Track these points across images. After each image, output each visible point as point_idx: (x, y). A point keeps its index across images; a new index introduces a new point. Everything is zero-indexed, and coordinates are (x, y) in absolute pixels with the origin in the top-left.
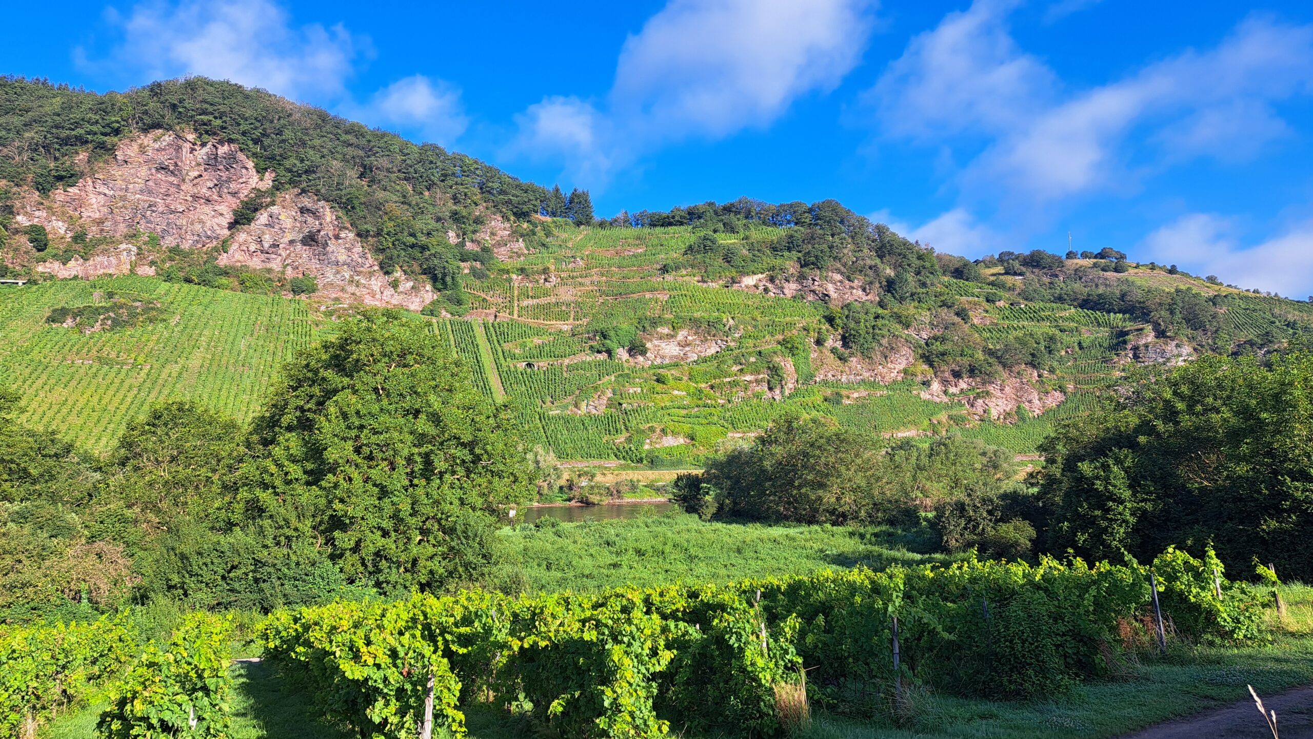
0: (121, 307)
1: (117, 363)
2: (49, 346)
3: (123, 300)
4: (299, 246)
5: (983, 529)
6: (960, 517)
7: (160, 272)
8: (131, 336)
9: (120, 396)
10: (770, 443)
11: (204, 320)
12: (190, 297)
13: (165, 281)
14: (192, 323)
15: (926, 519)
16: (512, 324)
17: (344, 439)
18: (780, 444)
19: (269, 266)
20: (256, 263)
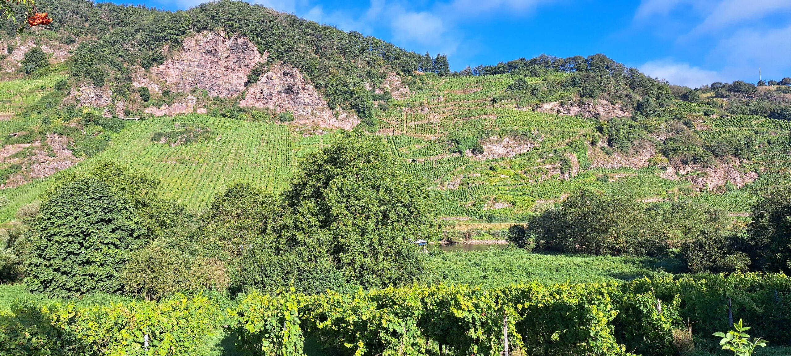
0: (190, 131)
1: (189, 163)
2: (153, 154)
3: (190, 128)
4: (283, 94)
5: (715, 259)
6: (700, 251)
7: (209, 111)
8: (196, 148)
9: (191, 181)
10: (570, 206)
11: (234, 138)
12: (226, 125)
13: (212, 116)
14: (227, 140)
15: (673, 253)
16: (403, 137)
17: (341, 203)
18: (577, 206)
19: (267, 106)
20: (260, 105)
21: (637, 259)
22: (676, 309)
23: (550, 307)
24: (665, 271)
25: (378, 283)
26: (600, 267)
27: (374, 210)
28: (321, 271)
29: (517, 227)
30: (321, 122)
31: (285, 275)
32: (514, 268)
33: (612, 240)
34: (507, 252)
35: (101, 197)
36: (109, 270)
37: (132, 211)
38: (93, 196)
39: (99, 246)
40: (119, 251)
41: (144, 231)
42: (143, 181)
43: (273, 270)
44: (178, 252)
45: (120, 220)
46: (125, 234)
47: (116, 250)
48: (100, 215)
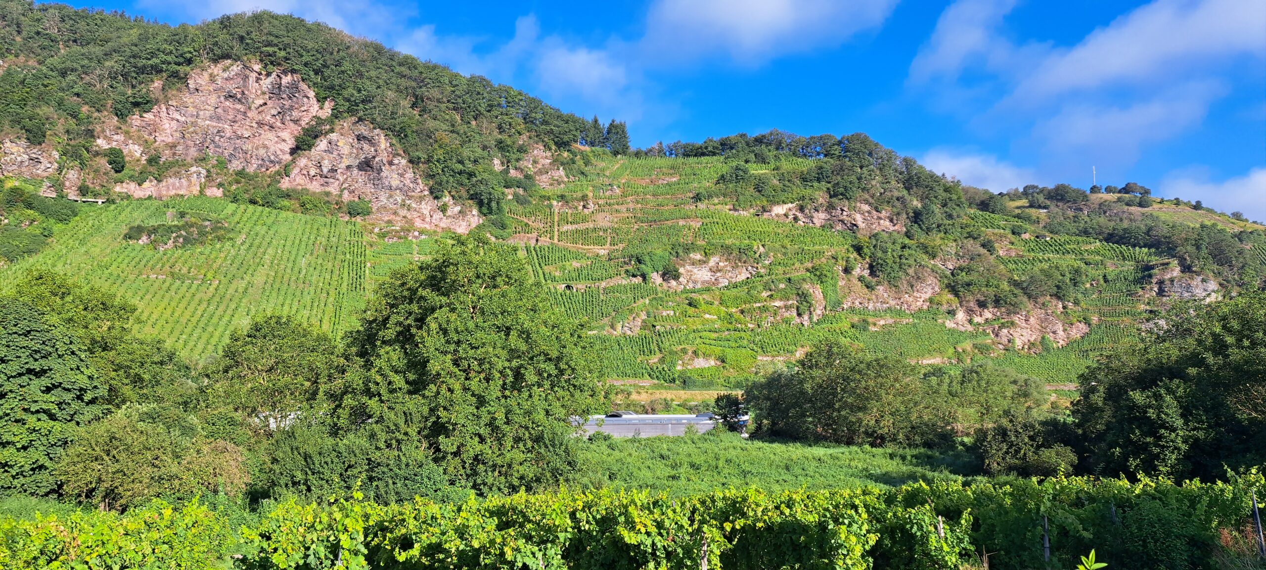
0: (192, 226)
1: (188, 279)
2: (126, 261)
3: (193, 220)
4: (355, 171)
5: (1025, 454)
6: (1002, 442)
7: (228, 194)
8: (201, 253)
9: (191, 308)
10: (811, 367)
11: (268, 240)
12: (255, 218)
13: (232, 202)
14: (257, 242)
15: (963, 444)
16: (552, 248)
17: (445, 353)
18: (820, 368)
19: (327, 189)
20: (315, 187)
21: (909, 452)
22: (966, 533)
23: (775, 528)
24: (951, 472)
25: (502, 486)
26: (852, 464)
27: (500, 366)
28: (407, 465)
29: (728, 397)
30: (418, 219)
31: (346, 471)
32: (721, 464)
33: (873, 422)
34: (712, 438)
35: (29, 332)
36: (36, 457)
37: (83, 356)
38: (15, 329)
39: (20, 415)
40: (58, 426)
41: (103, 391)
42: (105, 307)
43: (326, 463)
44: (161, 428)
45: (61, 371)
46: (68, 397)
47: (52, 423)
48: (27, 363)
